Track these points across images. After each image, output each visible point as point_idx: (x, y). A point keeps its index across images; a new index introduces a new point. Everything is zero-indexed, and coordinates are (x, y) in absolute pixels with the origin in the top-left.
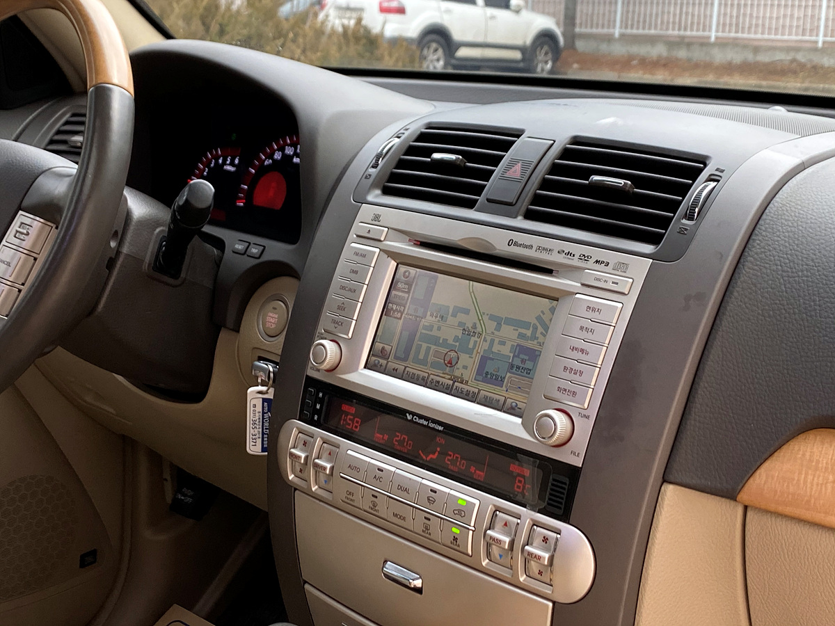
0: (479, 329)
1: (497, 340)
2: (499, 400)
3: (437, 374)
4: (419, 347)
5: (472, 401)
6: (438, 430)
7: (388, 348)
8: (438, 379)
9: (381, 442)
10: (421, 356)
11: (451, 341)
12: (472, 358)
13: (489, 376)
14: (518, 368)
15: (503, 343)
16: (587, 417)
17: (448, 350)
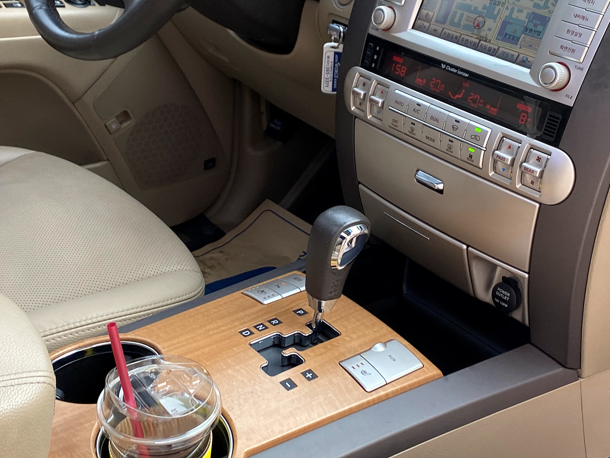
1: (516, 9)
2: (513, 55)
3: (467, 34)
4: (455, 13)
5: (492, 56)
6: (464, 77)
7: (431, 14)
8: (468, 38)
9: (421, 84)
10: (456, 20)
11: (480, 9)
12: (496, 22)
13: (507, 37)
14: (531, 30)
15: (520, 11)
16: (582, 69)
17: (477, 16)
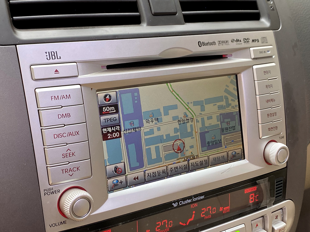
0: (190, 116)
1: (206, 118)
2: (224, 156)
3: (173, 163)
4: (149, 151)
6: (201, 200)
7: (120, 165)
8: (176, 165)
10: (154, 156)
11: (172, 134)
12: (194, 138)
13: (211, 144)
14: (227, 129)
15: (210, 118)
16: (283, 137)
17: (173, 141)
